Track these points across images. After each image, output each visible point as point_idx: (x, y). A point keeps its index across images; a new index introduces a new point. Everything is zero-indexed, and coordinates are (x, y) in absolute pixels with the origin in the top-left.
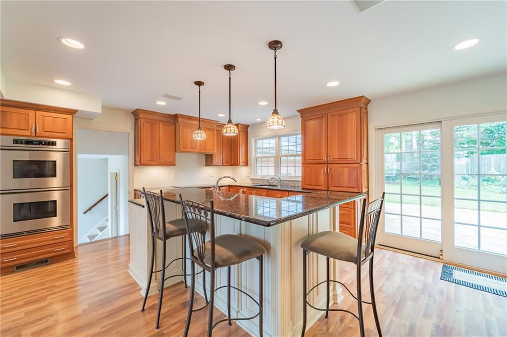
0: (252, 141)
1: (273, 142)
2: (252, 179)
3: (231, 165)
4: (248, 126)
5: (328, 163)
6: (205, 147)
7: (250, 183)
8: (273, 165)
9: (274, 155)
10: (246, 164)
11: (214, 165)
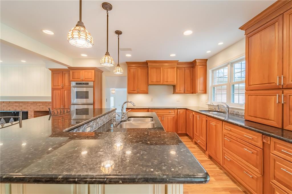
0: (210, 72)
1: (226, 71)
2: (208, 105)
3: (192, 93)
4: (207, 60)
5: (283, 89)
6: (167, 80)
7: (208, 108)
8: (226, 93)
9: (227, 83)
10: (205, 92)
11: (176, 93)
